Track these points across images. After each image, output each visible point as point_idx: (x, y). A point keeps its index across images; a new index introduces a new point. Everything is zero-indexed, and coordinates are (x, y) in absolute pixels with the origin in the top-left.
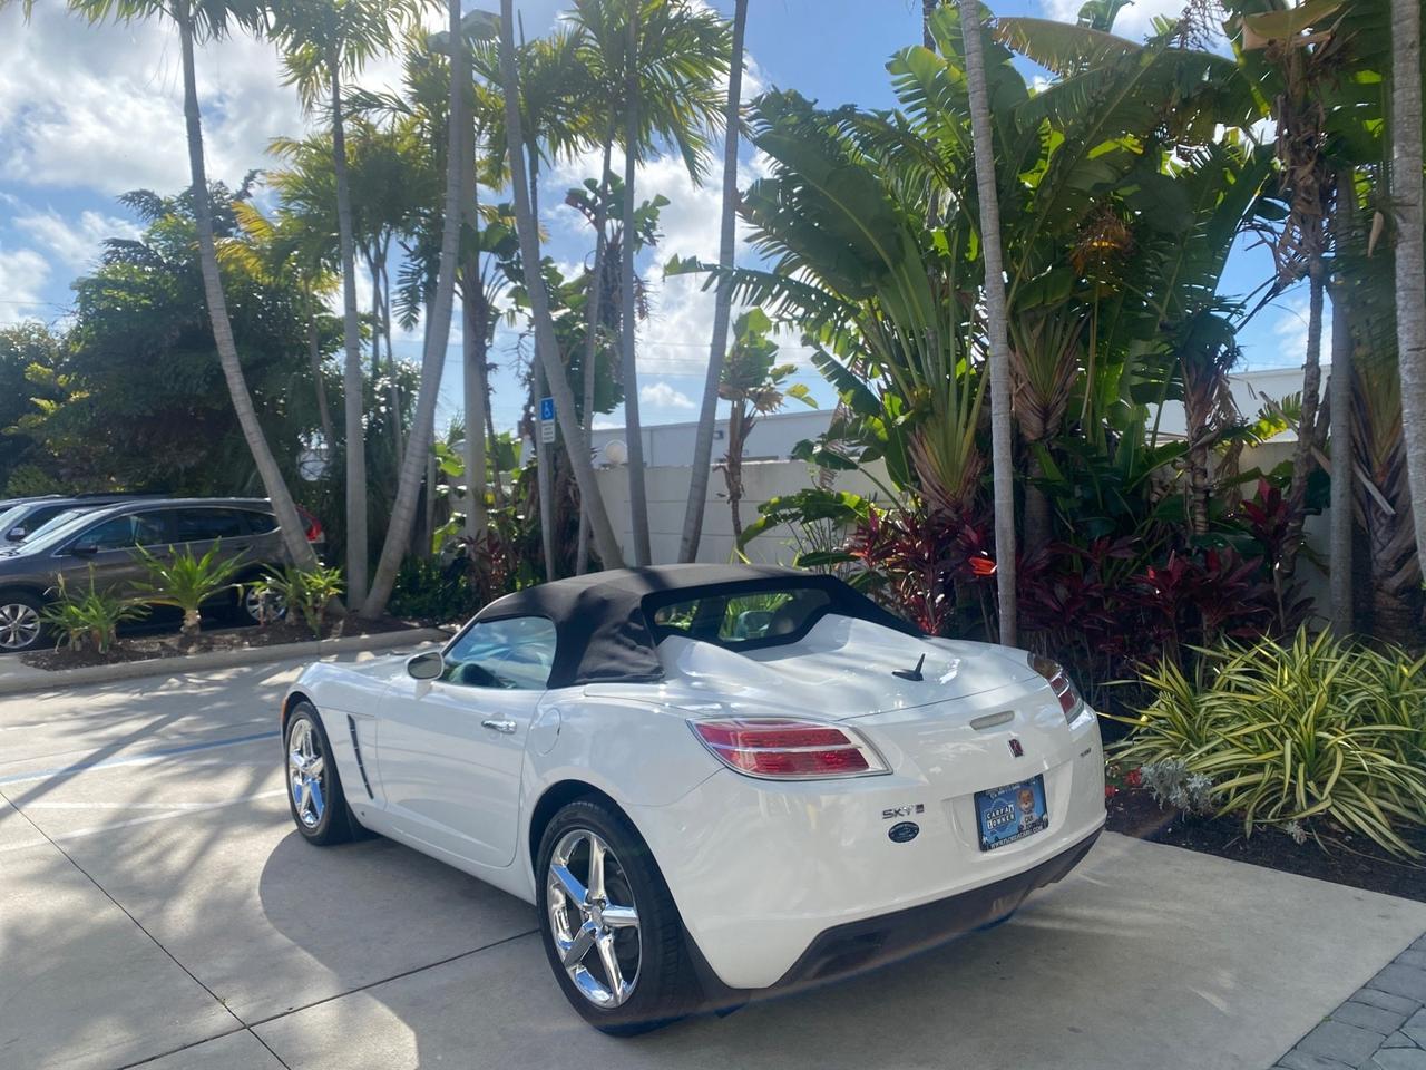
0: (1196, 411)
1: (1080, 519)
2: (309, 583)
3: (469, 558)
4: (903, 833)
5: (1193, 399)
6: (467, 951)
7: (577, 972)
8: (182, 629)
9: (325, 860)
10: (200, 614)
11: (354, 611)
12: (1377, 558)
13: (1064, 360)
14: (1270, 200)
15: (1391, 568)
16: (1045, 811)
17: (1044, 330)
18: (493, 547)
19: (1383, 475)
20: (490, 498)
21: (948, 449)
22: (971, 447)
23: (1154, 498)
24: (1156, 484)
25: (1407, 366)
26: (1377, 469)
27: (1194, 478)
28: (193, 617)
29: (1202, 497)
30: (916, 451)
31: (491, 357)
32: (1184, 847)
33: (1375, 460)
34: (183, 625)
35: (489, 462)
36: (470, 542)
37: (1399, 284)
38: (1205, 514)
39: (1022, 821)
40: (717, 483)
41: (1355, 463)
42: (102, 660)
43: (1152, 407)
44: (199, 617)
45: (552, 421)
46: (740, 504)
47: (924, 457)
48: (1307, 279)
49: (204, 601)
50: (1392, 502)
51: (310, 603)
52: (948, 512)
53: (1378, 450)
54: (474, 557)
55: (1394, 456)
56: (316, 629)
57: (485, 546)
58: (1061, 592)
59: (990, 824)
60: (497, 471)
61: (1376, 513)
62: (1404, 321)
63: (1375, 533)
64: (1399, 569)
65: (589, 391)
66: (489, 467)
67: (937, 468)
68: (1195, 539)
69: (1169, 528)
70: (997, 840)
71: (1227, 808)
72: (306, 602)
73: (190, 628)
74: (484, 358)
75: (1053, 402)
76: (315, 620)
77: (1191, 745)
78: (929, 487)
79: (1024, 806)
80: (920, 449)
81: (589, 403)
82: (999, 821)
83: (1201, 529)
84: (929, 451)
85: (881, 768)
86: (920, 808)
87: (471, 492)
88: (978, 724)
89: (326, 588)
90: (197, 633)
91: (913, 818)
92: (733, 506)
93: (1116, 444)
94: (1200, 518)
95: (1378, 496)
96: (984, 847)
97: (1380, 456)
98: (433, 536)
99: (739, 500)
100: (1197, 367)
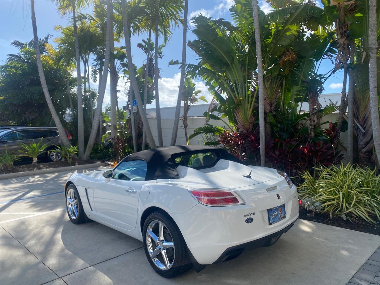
0: (312, 105)
1: (280, 133)
2: (68, 150)
3: (112, 143)
4: (250, 220)
5: (311, 101)
6: (122, 254)
7: (155, 260)
8: (32, 163)
9: (78, 228)
10: (37, 159)
11: (81, 158)
12: (360, 143)
13: (276, 91)
14: (332, 48)
15: (364, 146)
16: (285, 214)
17: (271, 83)
18: (119, 140)
19: (362, 121)
20: (118, 127)
21: (245, 114)
22: (251, 114)
23: (300, 128)
24: (300, 124)
25: (372, 92)
26: (360, 120)
27: (311, 122)
28: (35, 160)
29: (313, 127)
30: (236, 115)
31: (118, 88)
32: (314, 221)
33: (360, 117)
34: (33, 162)
35: (117, 117)
36: (112, 139)
37: (370, 70)
38: (314, 132)
39: (279, 216)
40: (181, 123)
41: (354, 118)
42: (10, 172)
43: (300, 104)
44: (37, 160)
45: (136, 106)
46: (187, 129)
47: (239, 117)
48: (343, 69)
49: (38, 156)
50: (364, 129)
51: (68, 156)
52: (245, 131)
53: (360, 115)
54: (113, 143)
55: (365, 116)
56: (70, 163)
57: (117, 140)
58: (277, 153)
59: (271, 218)
60: (120, 120)
61: (360, 132)
62: (371, 80)
63: (359, 137)
64: (365, 147)
65: (146, 98)
66: (117, 119)
67: (242, 120)
68: (311, 139)
69: (303, 135)
70: (273, 222)
71: (325, 211)
72: (67, 156)
73: (35, 163)
74: (116, 88)
75: (273, 102)
76: (70, 161)
77: (314, 194)
78: (240, 124)
79: (280, 212)
80: (237, 114)
81: (145, 101)
82: (274, 217)
83: (313, 136)
84: (240, 115)
85: (243, 203)
86: (254, 214)
87: (112, 126)
88: (268, 190)
89: (73, 152)
90: (37, 164)
91: (252, 216)
92: (185, 130)
93: (289, 113)
94: (312, 133)
95: (360, 127)
96: (270, 224)
97: (361, 116)
98: (102, 137)
99: (187, 128)
100: (312, 93)
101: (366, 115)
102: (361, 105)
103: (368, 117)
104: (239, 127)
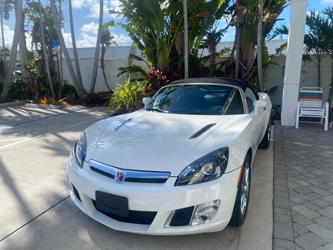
0: (212, 50)
3: (24, 82)
5: (212, 48)
12: (242, 77)
18: (34, 80)
21: (164, 57)
22: (169, 57)
23: (200, 67)
25: (259, 44)
26: (243, 62)
27: (211, 63)
29: (212, 67)
35: (26, 58)
36: (27, 79)
37: (258, 29)
41: (240, 61)
43: (201, 50)
45: (58, 47)
47: (160, 58)
50: (246, 67)
53: (244, 58)
55: (246, 59)
60: (29, 60)
61: (242, 69)
62: (259, 36)
63: (242, 73)
64: (245, 79)
67: (162, 61)
74: (24, 28)
75: (183, 48)
78: (161, 64)
80: (159, 56)
84: (161, 57)
87: (22, 65)
92: (103, 70)
94: (212, 71)
95: (243, 66)
97: (244, 59)
99: (104, 68)
100: (213, 41)
102: (244, 52)
103: (248, 59)
104: (160, 67)
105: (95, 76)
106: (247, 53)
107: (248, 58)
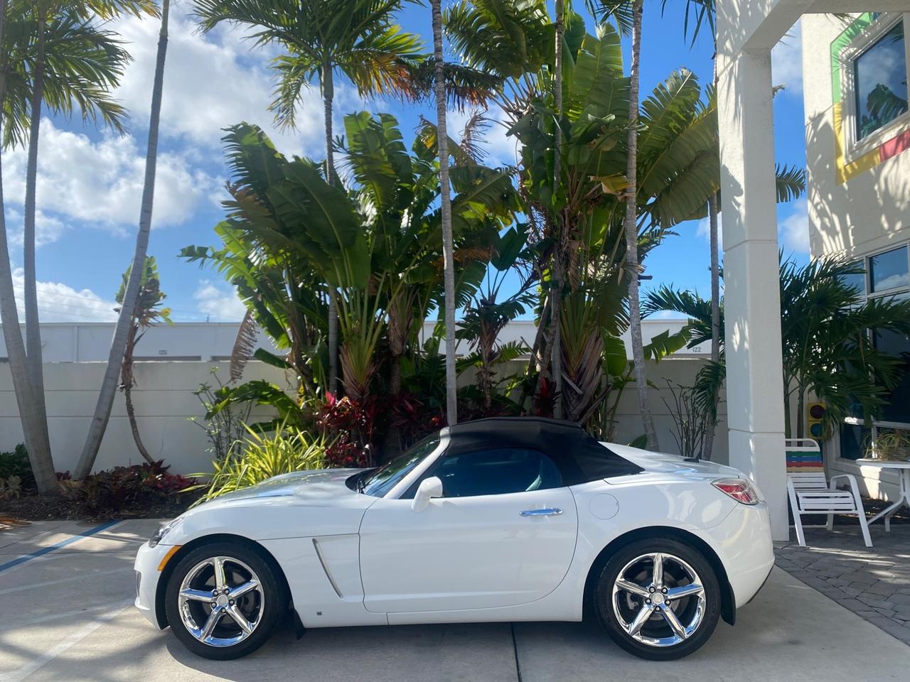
0: (488, 344)
5: (487, 338)
7: (639, 636)
12: (572, 413)
15: (578, 417)
19: (575, 376)
21: (360, 356)
22: (370, 359)
25: (636, 332)
26: (572, 374)
27: (487, 377)
30: (343, 358)
33: (571, 370)
37: (631, 297)
38: (490, 395)
41: (563, 373)
46: (132, 393)
47: (348, 364)
50: (580, 387)
53: (573, 366)
55: (580, 368)
61: (572, 393)
62: (634, 313)
63: (571, 402)
67: (354, 370)
78: (349, 379)
80: (345, 356)
84: (350, 359)
92: (126, 394)
95: (574, 386)
99: (131, 389)
101: (581, 366)
102: (572, 350)
103: (585, 368)
104: (347, 385)
105: (103, 416)
106: (581, 352)
107: (583, 367)
